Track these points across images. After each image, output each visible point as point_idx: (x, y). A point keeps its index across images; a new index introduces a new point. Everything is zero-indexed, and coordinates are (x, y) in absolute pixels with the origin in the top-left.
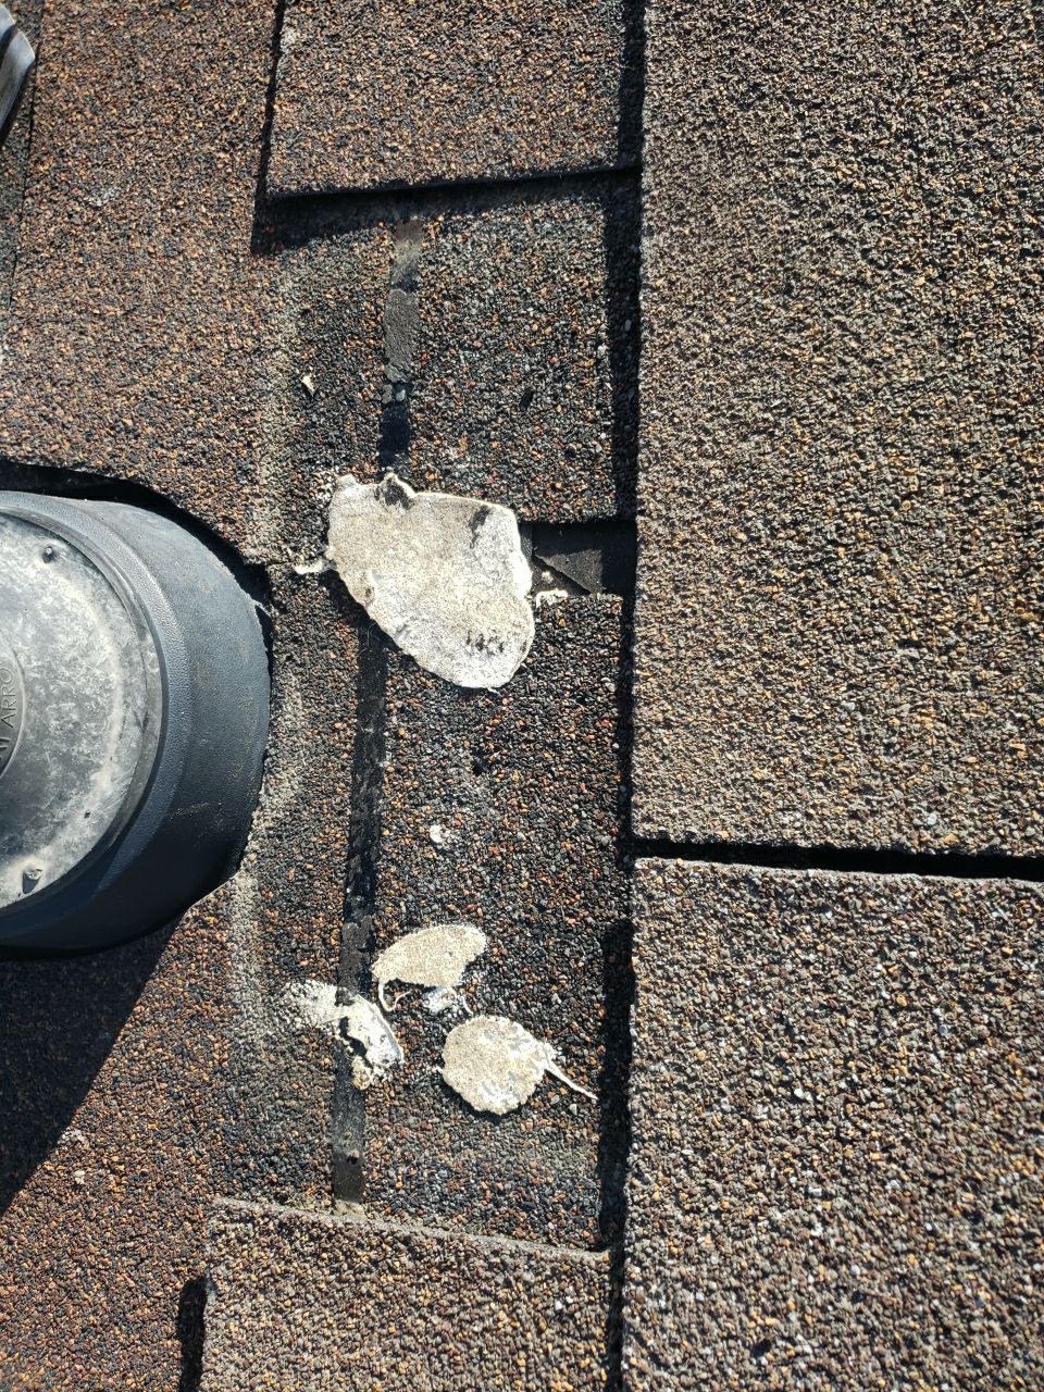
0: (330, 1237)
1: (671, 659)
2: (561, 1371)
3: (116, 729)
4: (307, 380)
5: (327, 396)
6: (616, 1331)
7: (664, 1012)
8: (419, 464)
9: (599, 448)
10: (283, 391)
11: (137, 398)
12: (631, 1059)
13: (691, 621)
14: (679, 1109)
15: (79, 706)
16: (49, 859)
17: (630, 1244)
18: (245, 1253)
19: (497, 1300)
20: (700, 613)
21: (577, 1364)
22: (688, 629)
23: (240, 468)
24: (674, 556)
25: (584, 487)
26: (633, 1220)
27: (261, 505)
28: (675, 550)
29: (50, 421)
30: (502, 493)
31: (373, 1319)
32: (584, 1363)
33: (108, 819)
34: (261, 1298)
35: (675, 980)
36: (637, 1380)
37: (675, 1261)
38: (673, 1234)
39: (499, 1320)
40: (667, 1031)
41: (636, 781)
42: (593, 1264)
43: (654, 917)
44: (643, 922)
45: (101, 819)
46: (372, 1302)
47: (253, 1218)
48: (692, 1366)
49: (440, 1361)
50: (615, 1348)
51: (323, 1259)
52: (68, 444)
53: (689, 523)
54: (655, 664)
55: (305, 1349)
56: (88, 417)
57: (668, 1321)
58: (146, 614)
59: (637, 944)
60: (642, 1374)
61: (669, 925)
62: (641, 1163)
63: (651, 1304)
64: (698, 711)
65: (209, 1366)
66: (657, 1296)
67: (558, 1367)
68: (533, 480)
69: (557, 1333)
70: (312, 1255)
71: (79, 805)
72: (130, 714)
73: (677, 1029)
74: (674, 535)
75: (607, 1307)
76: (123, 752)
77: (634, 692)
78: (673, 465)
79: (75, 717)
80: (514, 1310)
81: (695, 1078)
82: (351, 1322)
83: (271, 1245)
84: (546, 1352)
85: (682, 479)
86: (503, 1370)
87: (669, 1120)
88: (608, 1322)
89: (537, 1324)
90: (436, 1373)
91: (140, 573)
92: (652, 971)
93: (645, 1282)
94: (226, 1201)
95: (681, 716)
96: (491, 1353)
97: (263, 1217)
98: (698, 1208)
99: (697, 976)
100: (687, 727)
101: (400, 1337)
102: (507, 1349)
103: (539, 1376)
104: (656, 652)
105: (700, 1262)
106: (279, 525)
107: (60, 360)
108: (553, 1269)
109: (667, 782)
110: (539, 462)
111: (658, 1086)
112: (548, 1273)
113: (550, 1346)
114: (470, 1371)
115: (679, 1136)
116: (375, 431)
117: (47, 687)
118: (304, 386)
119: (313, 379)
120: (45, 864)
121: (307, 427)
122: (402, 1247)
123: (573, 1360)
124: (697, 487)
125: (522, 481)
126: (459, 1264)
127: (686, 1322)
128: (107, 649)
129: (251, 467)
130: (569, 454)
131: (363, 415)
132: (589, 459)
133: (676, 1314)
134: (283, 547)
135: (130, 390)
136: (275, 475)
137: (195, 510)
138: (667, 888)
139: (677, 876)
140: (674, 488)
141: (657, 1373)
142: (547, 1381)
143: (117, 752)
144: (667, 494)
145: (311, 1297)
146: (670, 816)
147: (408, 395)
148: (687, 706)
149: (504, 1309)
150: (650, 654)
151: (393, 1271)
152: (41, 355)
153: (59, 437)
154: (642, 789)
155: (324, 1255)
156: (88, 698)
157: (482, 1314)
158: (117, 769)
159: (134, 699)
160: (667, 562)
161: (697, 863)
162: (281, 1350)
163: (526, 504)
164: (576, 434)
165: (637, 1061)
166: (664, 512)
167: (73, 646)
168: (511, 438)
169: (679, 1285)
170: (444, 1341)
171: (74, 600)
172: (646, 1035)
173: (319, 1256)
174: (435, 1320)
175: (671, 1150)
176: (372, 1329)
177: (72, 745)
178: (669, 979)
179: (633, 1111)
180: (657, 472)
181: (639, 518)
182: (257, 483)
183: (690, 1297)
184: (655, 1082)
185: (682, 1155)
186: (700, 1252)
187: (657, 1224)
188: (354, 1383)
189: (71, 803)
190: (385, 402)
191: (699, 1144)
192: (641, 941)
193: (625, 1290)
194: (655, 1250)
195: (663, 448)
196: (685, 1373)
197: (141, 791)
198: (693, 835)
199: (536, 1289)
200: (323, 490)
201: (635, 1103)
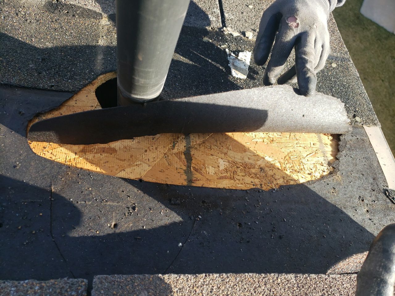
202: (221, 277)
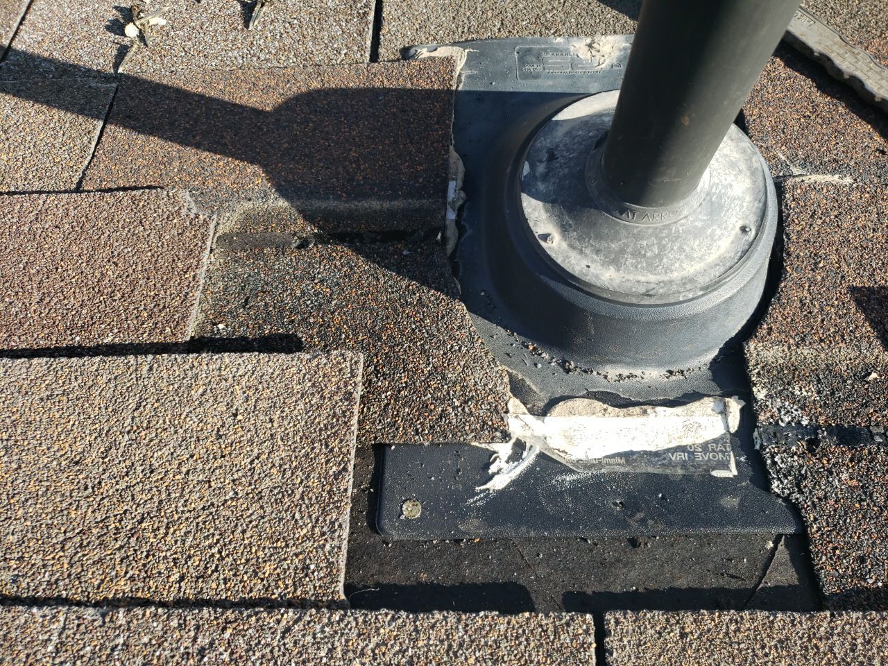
0: (345, 423)
1: (730, 638)
2: (275, 569)
3: (643, 279)
4: (874, 375)
5: (866, 389)
6: (300, 605)
7: (496, 634)
8: (832, 453)
9: (871, 581)
10: (863, 360)
11: (838, 268)
12: (465, 612)
13: (760, 653)
14: (436, 646)
15: (656, 256)
16: (559, 248)
17: (352, 613)
18: (333, 373)
19: (314, 527)
20: (766, 659)
21: (280, 579)
22: (753, 650)
23: (805, 336)
24: (805, 640)
25: (840, 571)
26: (367, 615)
27: (783, 351)
28: (810, 640)
29: (812, 216)
30: (824, 511)
31: (300, 451)
32: (280, 583)
33: (587, 279)
34: (309, 384)
35: (517, 642)
36: (274, 618)
37: (344, 643)
38: (360, 642)
39: (302, 529)
40: (484, 637)
41: (641, 614)
42: (337, 589)
43: (555, 627)
44: (552, 620)
45: (586, 275)
46: (309, 450)
47: (354, 377)
48: (284, 655)
49: (278, 493)
50: (290, 604)
51: (332, 419)
52: (800, 229)
53: (831, 650)
54: (725, 626)
55: (282, 412)
56: (820, 239)
57: (309, 639)
58: (715, 290)
59: (537, 616)
60: (278, 622)
61: (552, 637)
62: (401, 620)
63: (318, 627)
64: (696, 658)
65: (272, 357)
66: (323, 632)
67: (277, 567)
68: (838, 533)
69: (296, 566)
70: (334, 413)
71: (594, 261)
72: (652, 286)
73: (486, 644)
74: (820, 639)
75: (313, 598)
76: (628, 284)
77: (702, 611)
78: (872, 637)
79: (649, 254)
80: (308, 538)
81: (456, 657)
82: (298, 438)
83: (339, 388)
84: (285, 559)
85: (863, 645)
86: (274, 533)
87: (429, 639)
88: (304, 599)
89: (301, 553)
90: (271, 491)
91: (739, 283)
92: (521, 626)
93: (330, 624)
94: (362, 361)
95: (690, 645)
96: (284, 525)
97: (354, 382)
98: (376, 659)
99: (521, 657)
100: (684, 649)
101: (290, 468)
102: (286, 535)
103: (271, 555)
104: (733, 627)
105: (344, 660)
106: (773, 363)
107: (853, 218)
108: (333, 563)
109: (644, 636)
110: (851, 537)
111: (450, 631)
112: (331, 560)
113: (289, 562)
114: (273, 512)
115: (419, 646)
116: (849, 422)
117: (666, 237)
118: (870, 374)
119: (876, 379)
120: (557, 246)
121: (842, 377)
122: (341, 467)
123: (282, 577)
124: (859, 656)
125: (835, 526)
126: (333, 503)
127: (309, 651)
128: (690, 269)
129: (808, 343)
130: (862, 560)
131: (858, 414)
132: (862, 574)
133: (313, 644)
134: (759, 366)
135: (843, 263)
136: (805, 358)
137: (772, 310)
138: (576, 636)
139: (584, 643)
140: (855, 639)
141: (279, 632)
142: (270, 560)
143: (628, 280)
144: (850, 634)
145: (310, 413)
146: (622, 638)
147: (879, 443)
148: (698, 650)
149: (308, 532)
150: (731, 623)
151: (327, 462)
152: (854, 207)
153: (803, 223)
154: (637, 618)
155: (335, 420)
156: (661, 260)
157: (305, 518)
158: (618, 281)
159: (662, 287)
160: (800, 635)
161: (594, 657)
162: (281, 398)
163: (819, 529)
164: (877, 564)
165: (463, 617)
166: (836, 632)
167: (692, 249)
168: (864, 517)
169: (330, 646)
170: (289, 495)
171: (719, 247)
172: (480, 622)
173: (334, 417)
174: (301, 489)
175: (410, 640)
176: (294, 451)
177: (632, 254)
178: (517, 638)
179: (433, 615)
180: (865, 626)
181: (828, 613)
182: (798, 347)
183: (323, 654)
184: (452, 628)
185: (408, 648)
186: (350, 660)
187: (365, 631)
188: (265, 442)
189: (595, 257)
190: (871, 428)
191: (415, 660)
192: (539, 618)
193: (325, 610)
194: (350, 630)
195: (883, 630)
196: (279, 651)
197: (605, 296)
198: (611, 654)
199: (320, 552)
200: (801, 390)
201: (438, 616)
202: (869, 618)
